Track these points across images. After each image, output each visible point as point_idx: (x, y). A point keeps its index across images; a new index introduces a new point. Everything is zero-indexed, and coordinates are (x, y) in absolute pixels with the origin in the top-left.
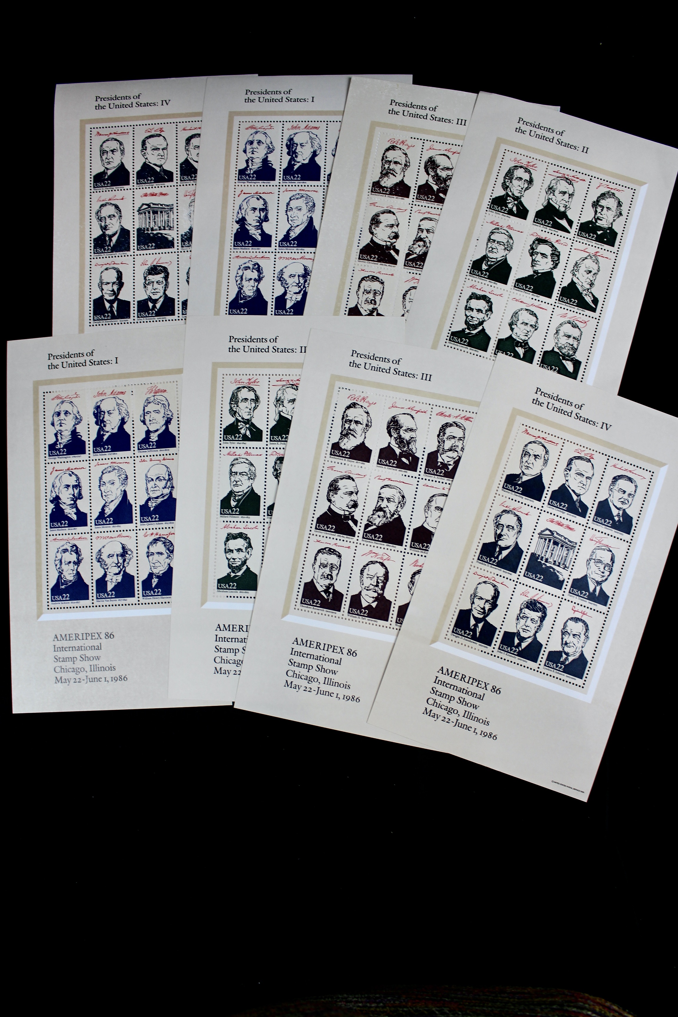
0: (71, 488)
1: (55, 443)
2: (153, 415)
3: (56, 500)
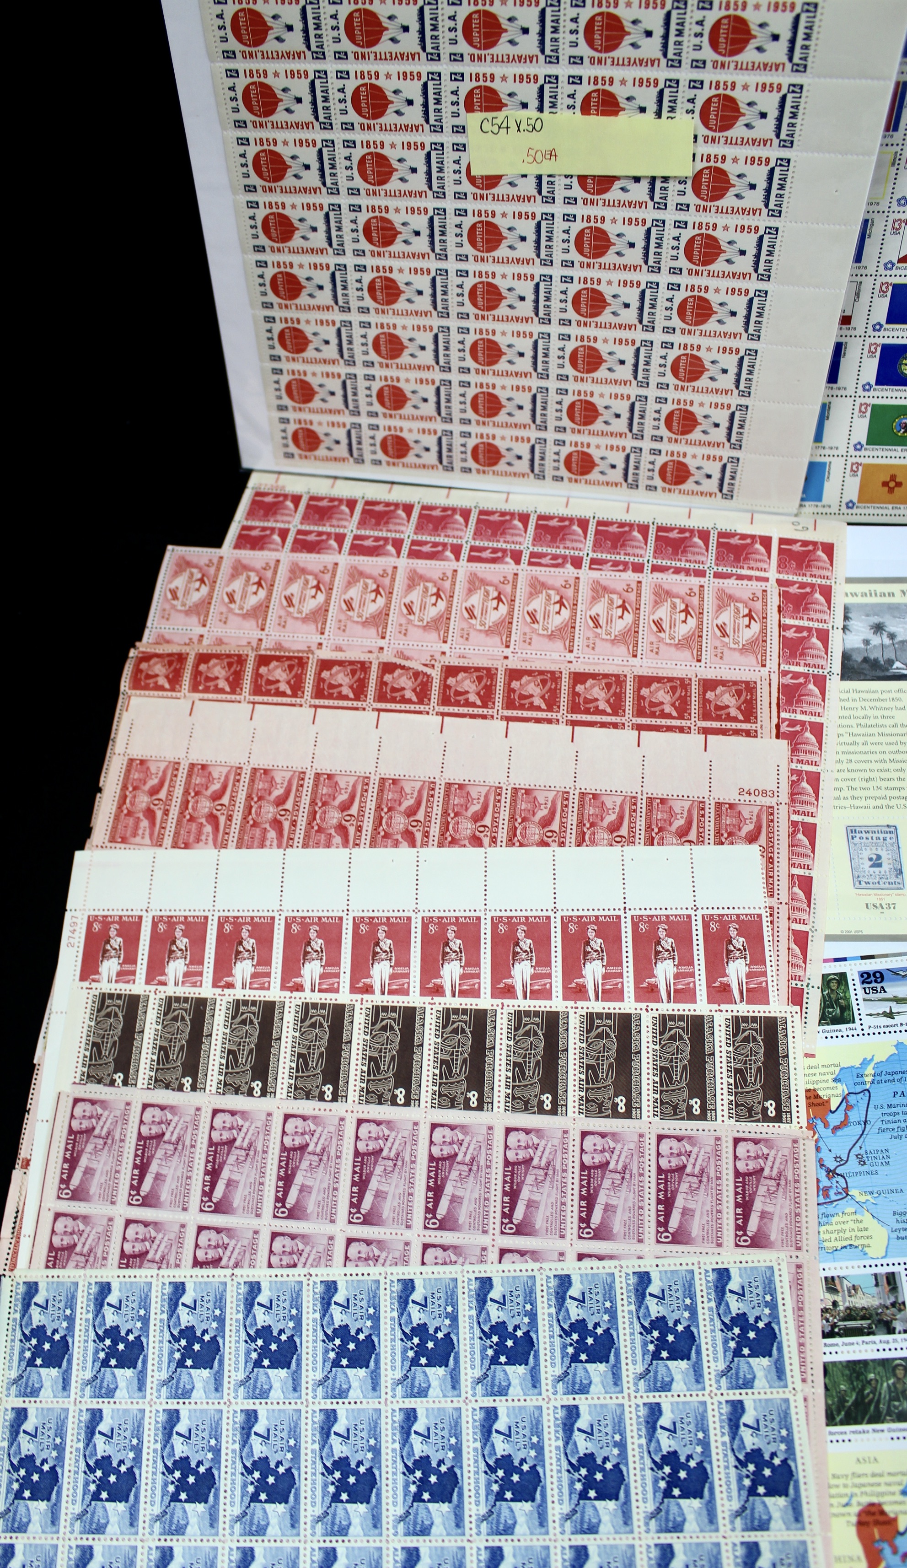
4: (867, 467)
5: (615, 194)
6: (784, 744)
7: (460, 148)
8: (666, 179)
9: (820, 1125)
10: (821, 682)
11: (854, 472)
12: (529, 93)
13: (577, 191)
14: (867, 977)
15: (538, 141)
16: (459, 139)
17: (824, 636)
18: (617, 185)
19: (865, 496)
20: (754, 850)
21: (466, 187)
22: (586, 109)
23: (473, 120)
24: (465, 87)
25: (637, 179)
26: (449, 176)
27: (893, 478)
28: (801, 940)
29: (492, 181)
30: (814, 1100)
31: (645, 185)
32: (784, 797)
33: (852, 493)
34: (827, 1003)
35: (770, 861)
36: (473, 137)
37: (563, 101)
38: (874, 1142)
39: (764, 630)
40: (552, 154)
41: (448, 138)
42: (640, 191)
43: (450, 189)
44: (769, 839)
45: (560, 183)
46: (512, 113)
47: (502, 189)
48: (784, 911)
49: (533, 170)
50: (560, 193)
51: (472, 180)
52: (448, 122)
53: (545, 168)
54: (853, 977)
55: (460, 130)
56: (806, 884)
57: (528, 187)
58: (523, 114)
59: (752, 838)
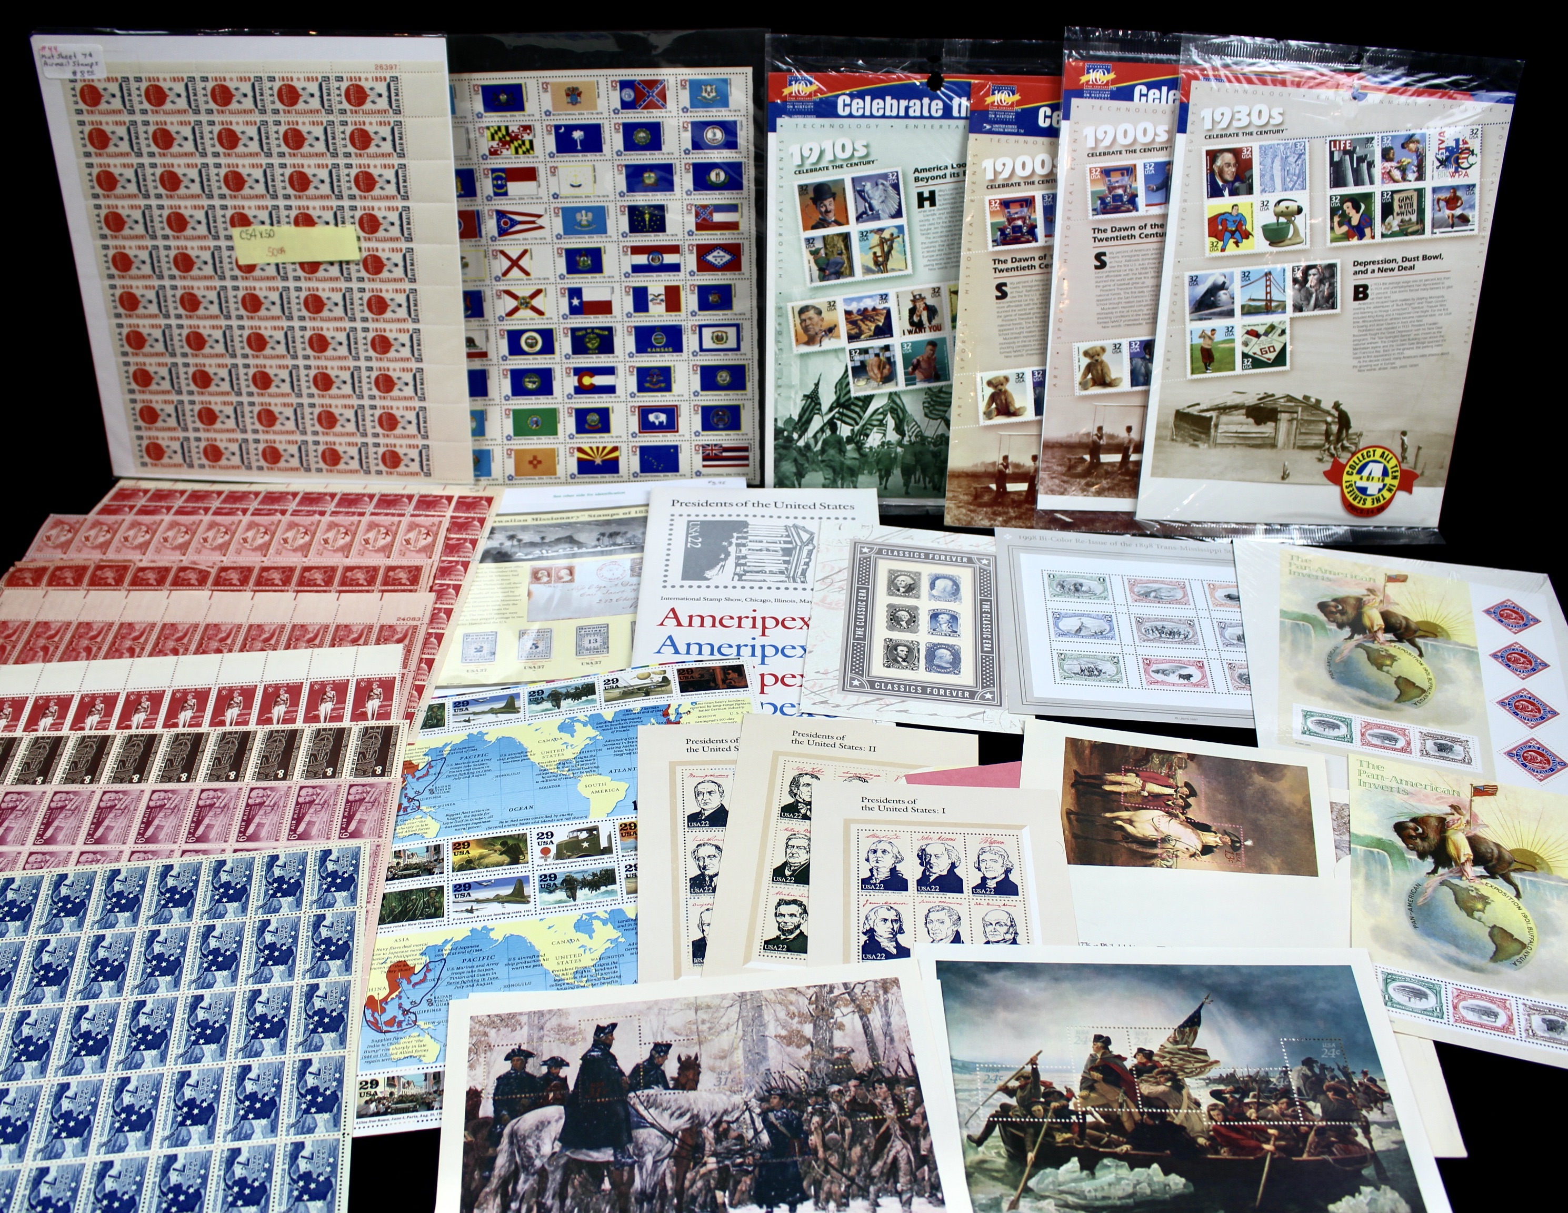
0: (889, 924)
1: (871, 878)
2: (990, 864)
3: (870, 933)
4: (518, 452)
5: (321, 273)
6: (433, 595)
7: (231, 248)
8: (348, 263)
9: (410, 777)
10: (466, 565)
11: (509, 456)
12: (264, 216)
13: (300, 273)
14: (457, 705)
15: (274, 243)
16: (229, 243)
17: (474, 543)
18: (322, 267)
19: (519, 471)
20: (401, 646)
21: (237, 272)
22: (297, 223)
23: (236, 232)
24: (229, 213)
25: (332, 263)
26: (227, 266)
27: (535, 458)
28: (420, 689)
29: (250, 268)
30: (409, 767)
31: (336, 267)
32: (427, 620)
33: (511, 470)
34: (428, 718)
35: (409, 651)
36: (237, 242)
37: (284, 220)
38: (441, 782)
39: (434, 542)
40: (282, 251)
41: (223, 243)
42: (334, 271)
43: (228, 274)
44: (411, 641)
45: (290, 268)
46: (256, 228)
47: (257, 273)
48: (411, 675)
49: (273, 260)
50: (291, 275)
51: (240, 267)
52: (222, 233)
53: (280, 259)
54: (449, 703)
55: (229, 238)
56: (430, 663)
57: (271, 271)
58: (262, 228)
59: (399, 641)
